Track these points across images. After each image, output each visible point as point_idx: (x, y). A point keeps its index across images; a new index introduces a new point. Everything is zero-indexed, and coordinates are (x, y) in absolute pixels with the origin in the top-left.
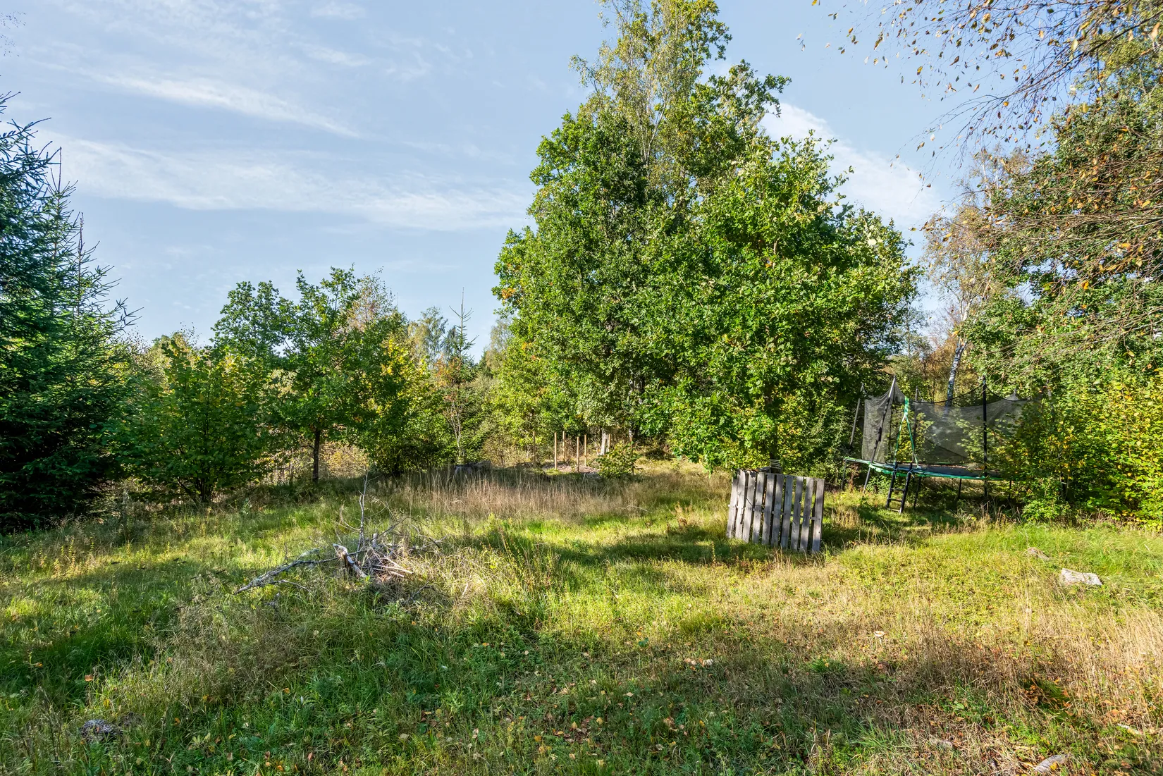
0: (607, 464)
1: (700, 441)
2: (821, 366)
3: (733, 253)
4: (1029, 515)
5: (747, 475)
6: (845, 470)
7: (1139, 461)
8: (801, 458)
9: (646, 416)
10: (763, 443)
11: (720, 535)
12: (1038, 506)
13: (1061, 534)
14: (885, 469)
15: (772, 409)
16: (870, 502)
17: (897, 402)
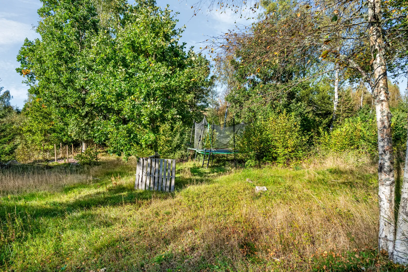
0: (82, 158)
1: (121, 145)
2: (174, 111)
3: (135, 59)
4: (247, 165)
5: (143, 160)
6: (188, 153)
7: (277, 144)
8: (172, 149)
9: (96, 135)
10: (151, 145)
11: (131, 188)
12: (250, 162)
13: (255, 172)
14: (202, 152)
15: (155, 130)
16: (197, 165)
17: (206, 126)
